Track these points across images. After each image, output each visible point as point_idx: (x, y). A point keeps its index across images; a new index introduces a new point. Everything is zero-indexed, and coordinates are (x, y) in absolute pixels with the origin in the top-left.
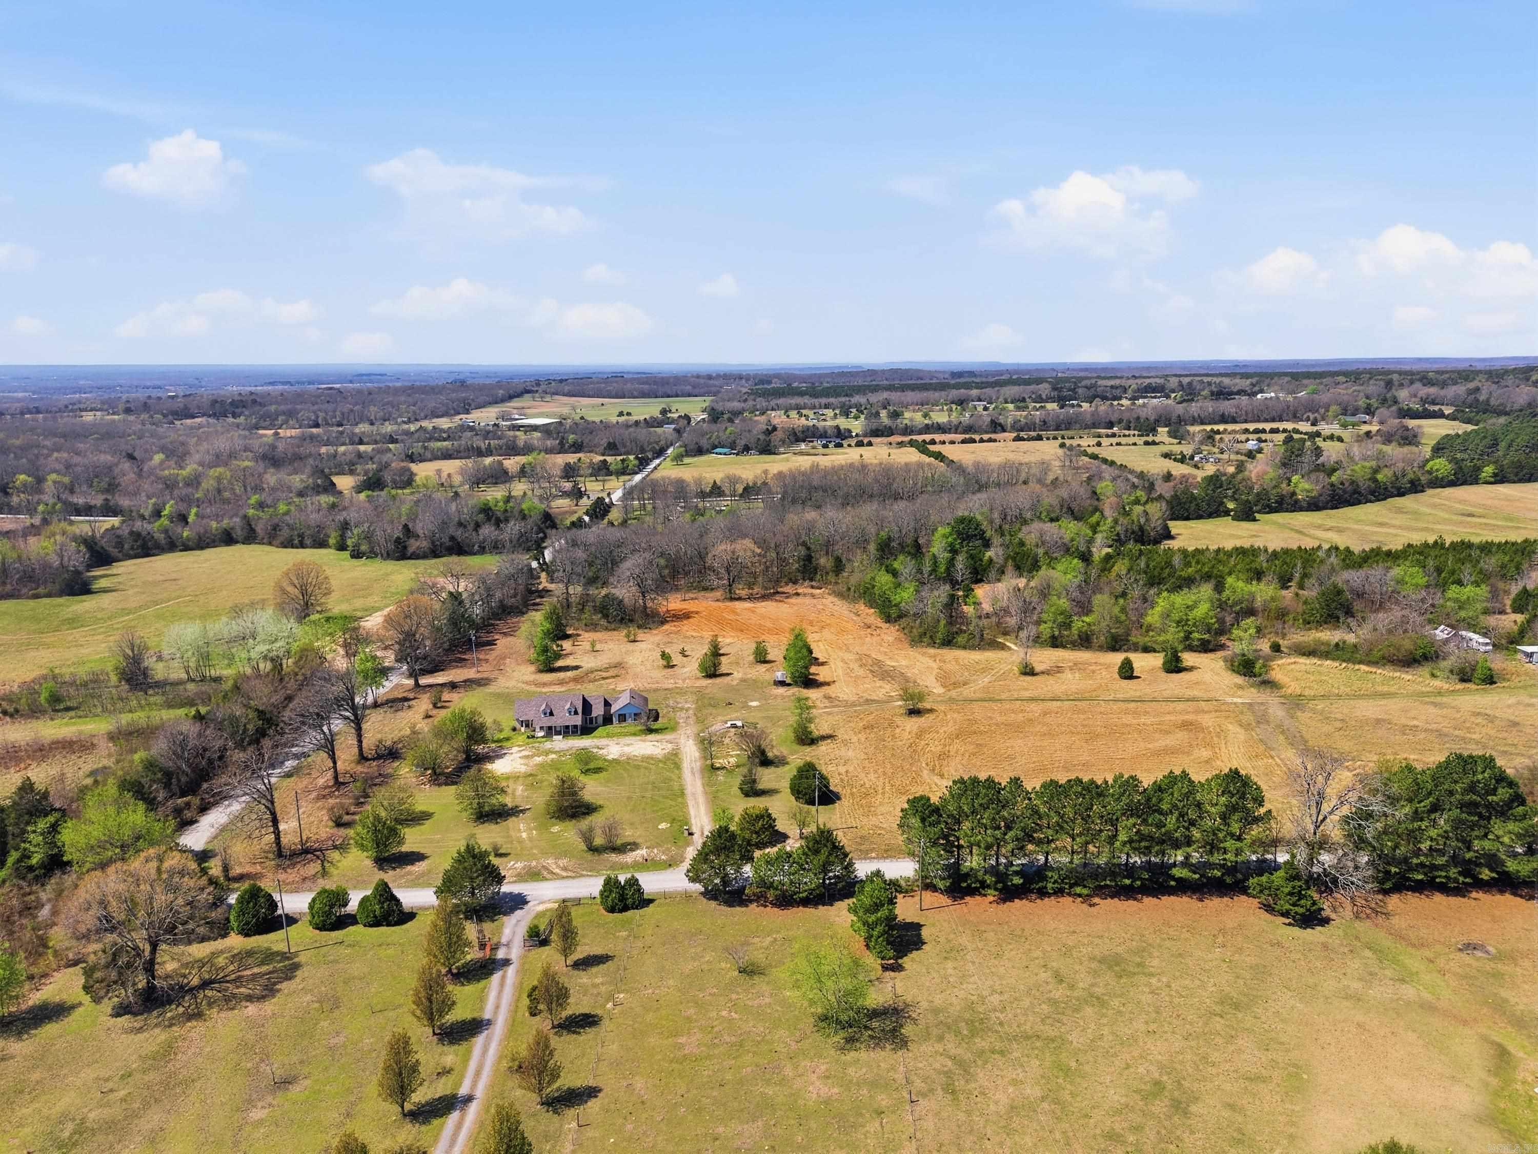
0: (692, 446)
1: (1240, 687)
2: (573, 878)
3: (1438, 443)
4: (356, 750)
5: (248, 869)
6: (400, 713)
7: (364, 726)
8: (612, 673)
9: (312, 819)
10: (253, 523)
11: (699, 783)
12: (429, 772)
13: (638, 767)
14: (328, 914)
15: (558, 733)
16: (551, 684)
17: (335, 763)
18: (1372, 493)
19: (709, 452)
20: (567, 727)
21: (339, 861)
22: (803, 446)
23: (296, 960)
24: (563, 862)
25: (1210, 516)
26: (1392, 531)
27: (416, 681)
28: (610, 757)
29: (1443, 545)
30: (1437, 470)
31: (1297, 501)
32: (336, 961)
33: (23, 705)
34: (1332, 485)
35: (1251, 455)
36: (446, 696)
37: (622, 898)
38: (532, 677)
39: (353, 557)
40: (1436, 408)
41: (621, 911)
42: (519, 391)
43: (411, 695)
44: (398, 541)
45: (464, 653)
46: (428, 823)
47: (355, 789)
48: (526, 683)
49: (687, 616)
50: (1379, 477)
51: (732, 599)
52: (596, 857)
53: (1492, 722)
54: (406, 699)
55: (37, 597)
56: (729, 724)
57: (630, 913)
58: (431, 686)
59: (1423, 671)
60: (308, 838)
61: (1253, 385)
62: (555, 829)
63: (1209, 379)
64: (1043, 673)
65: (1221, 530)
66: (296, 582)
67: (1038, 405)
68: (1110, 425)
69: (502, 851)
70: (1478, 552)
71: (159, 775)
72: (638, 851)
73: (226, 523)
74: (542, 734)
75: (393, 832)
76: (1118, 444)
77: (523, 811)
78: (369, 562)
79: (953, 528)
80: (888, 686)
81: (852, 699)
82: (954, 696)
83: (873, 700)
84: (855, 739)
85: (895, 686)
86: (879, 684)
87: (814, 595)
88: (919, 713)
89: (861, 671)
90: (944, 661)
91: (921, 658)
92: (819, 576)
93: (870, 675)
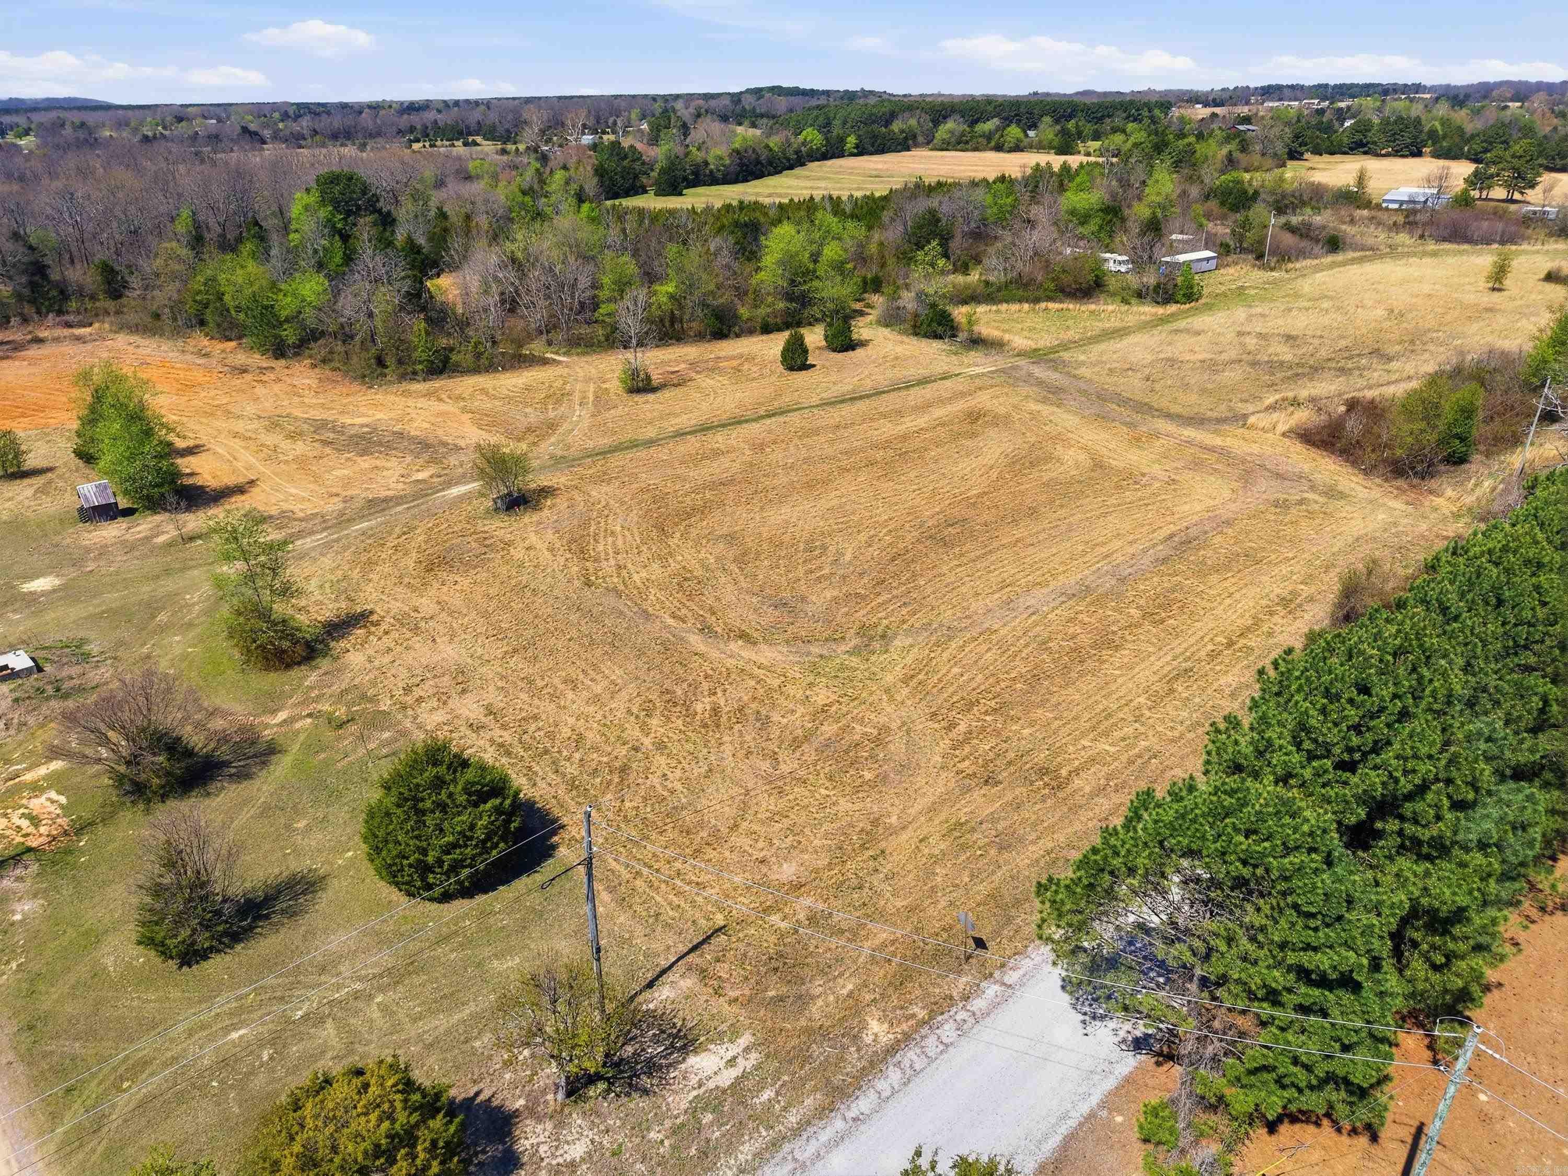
18: (771, 163)
30: (812, 141)
31: (711, 172)
50: (772, 145)
79: (323, 193)
80: (393, 463)
81: (329, 508)
82: (559, 453)
83: (386, 500)
84: (427, 604)
85: (409, 459)
86: (365, 463)
87: (78, 338)
88: (526, 502)
89: (300, 447)
90: (460, 398)
91: (411, 402)
92: (73, 305)
93: (328, 450)
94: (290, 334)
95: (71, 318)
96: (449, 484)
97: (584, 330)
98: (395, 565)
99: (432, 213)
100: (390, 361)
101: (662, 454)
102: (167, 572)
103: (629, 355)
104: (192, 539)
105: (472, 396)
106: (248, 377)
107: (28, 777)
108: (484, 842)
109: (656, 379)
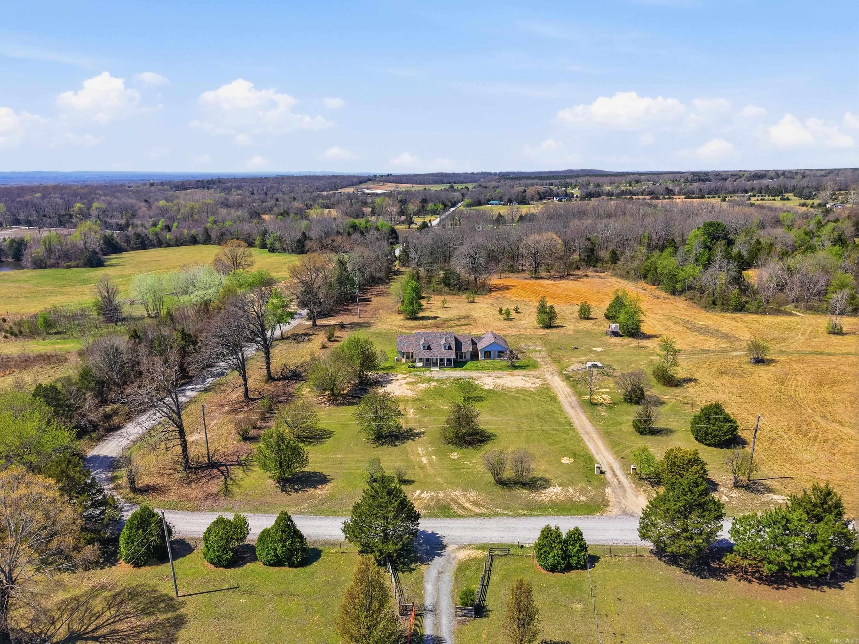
0: (474, 201)
2: (489, 516)
4: (264, 372)
5: (157, 481)
6: (301, 344)
7: (272, 351)
8: (462, 322)
9: (222, 431)
10: (209, 231)
11: (583, 417)
12: (328, 392)
13: (516, 399)
14: (225, 549)
15: (435, 365)
16: (417, 328)
17: (245, 380)
19: (486, 204)
20: (442, 360)
21: (242, 479)
22: (545, 201)
23: (182, 611)
24: (472, 495)
27: (314, 322)
28: (486, 387)
32: (228, 616)
33: (25, 329)
36: (337, 333)
37: (566, 556)
38: (402, 323)
39: (270, 251)
41: (563, 571)
42: (365, 180)
43: (311, 332)
44: (299, 241)
45: (348, 306)
46: (329, 442)
47: (262, 405)
48: (398, 326)
49: (506, 288)
51: (537, 278)
52: (506, 493)
54: (307, 334)
55: (69, 267)
56: (589, 364)
57: (574, 574)
58: (325, 326)
60: (216, 451)
62: (455, 455)
64: (852, 333)
66: (229, 256)
68: (746, 192)
69: (406, 478)
71: (93, 384)
72: (551, 489)
73: (194, 231)
74: (421, 365)
75: (297, 452)
77: (418, 435)
78: (280, 254)
79: (705, 230)
80: (713, 339)
81: (687, 348)
82: (784, 349)
83: (708, 350)
84: (717, 383)
85: (719, 339)
86: (702, 337)
87: (600, 277)
88: (763, 362)
89: (678, 328)
90: (745, 322)
91: (724, 320)
92: (600, 264)
93: (688, 331)
94: (679, 286)
95: (598, 269)
96: (734, 350)
97: (817, 304)
98: (708, 369)
99: (753, 242)
100: (719, 303)
101: (834, 359)
102: (634, 354)
103: (834, 318)
104: (641, 347)
105: (751, 323)
106: (659, 300)
107: (601, 390)
108: (725, 433)
109: (845, 330)
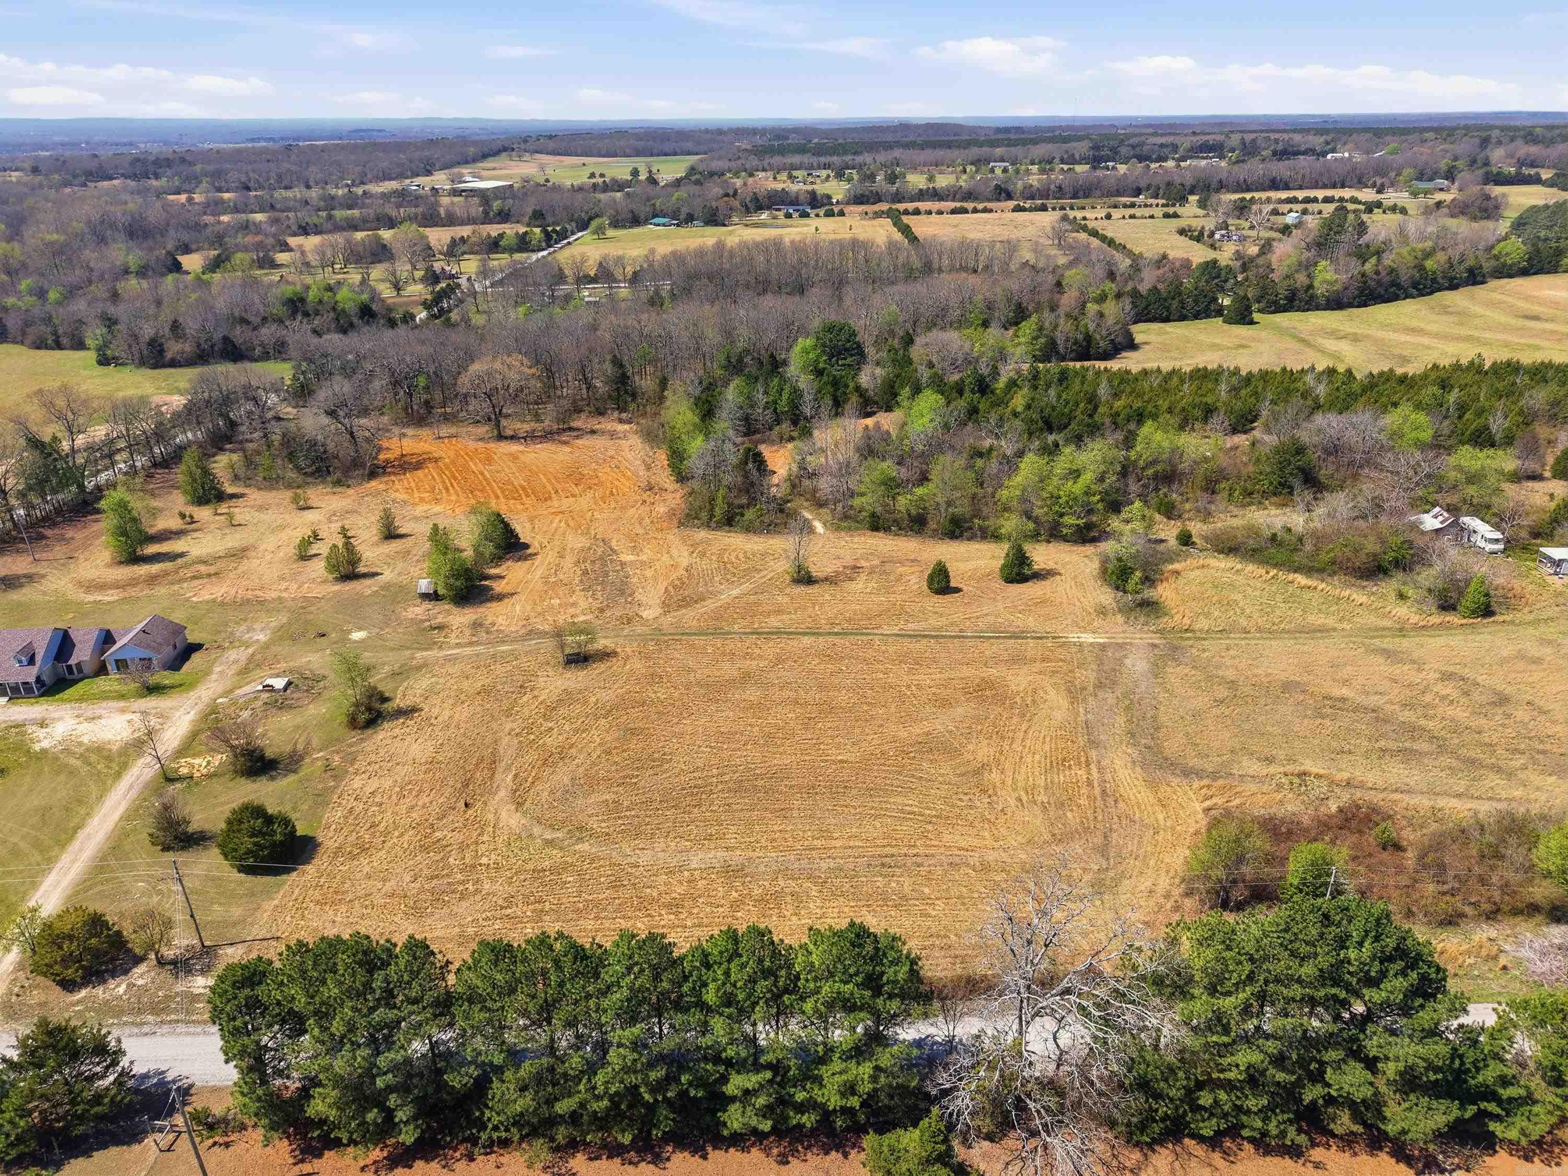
0: (626, 215)
1: (1102, 611)
3: (1521, 217)
16: (112, 586)
18: (1415, 285)
19: (646, 222)
20: (12, 685)
22: (764, 216)
25: (1196, 317)
26: (1426, 341)
29: (1481, 365)
30: (1507, 254)
31: (1312, 297)
34: (1363, 275)
35: (1286, 230)
38: (99, 573)
39: (99, 363)
40: (1532, 172)
44: (152, 343)
48: (81, 583)
49: (419, 465)
50: (1429, 264)
51: (501, 437)
53: (1467, 694)
56: (263, 685)
59: (1389, 587)
61: (1327, 143)
63: (1277, 136)
64: (826, 579)
65: (1202, 337)
67: (1066, 167)
68: (1138, 192)
70: (1526, 377)
76: (1132, 217)
78: (115, 370)
86: (575, 598)
88: (585, 661)
90: (704, 554)
92: (633, 405)
95: (624, 415)
